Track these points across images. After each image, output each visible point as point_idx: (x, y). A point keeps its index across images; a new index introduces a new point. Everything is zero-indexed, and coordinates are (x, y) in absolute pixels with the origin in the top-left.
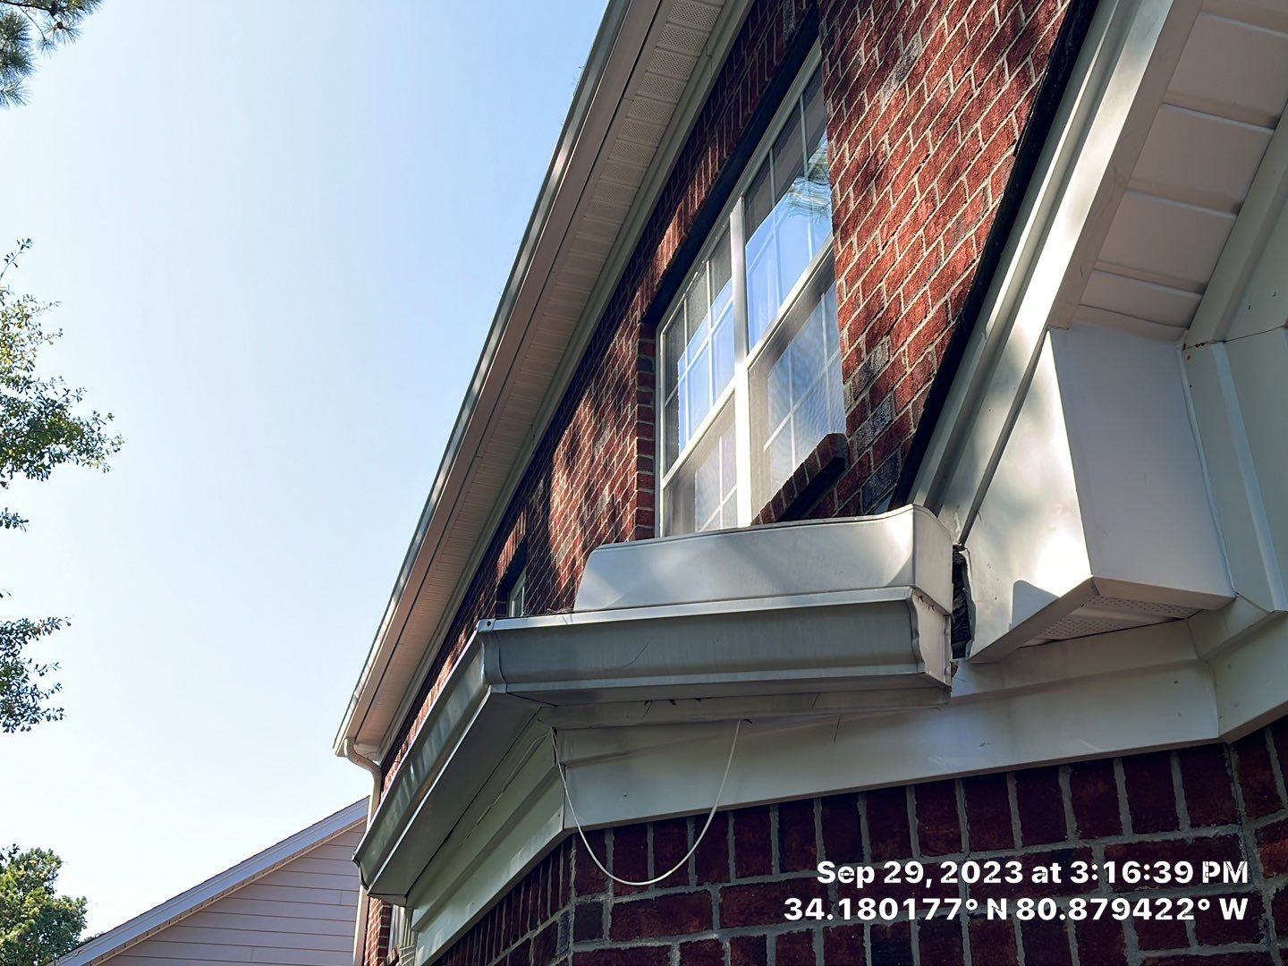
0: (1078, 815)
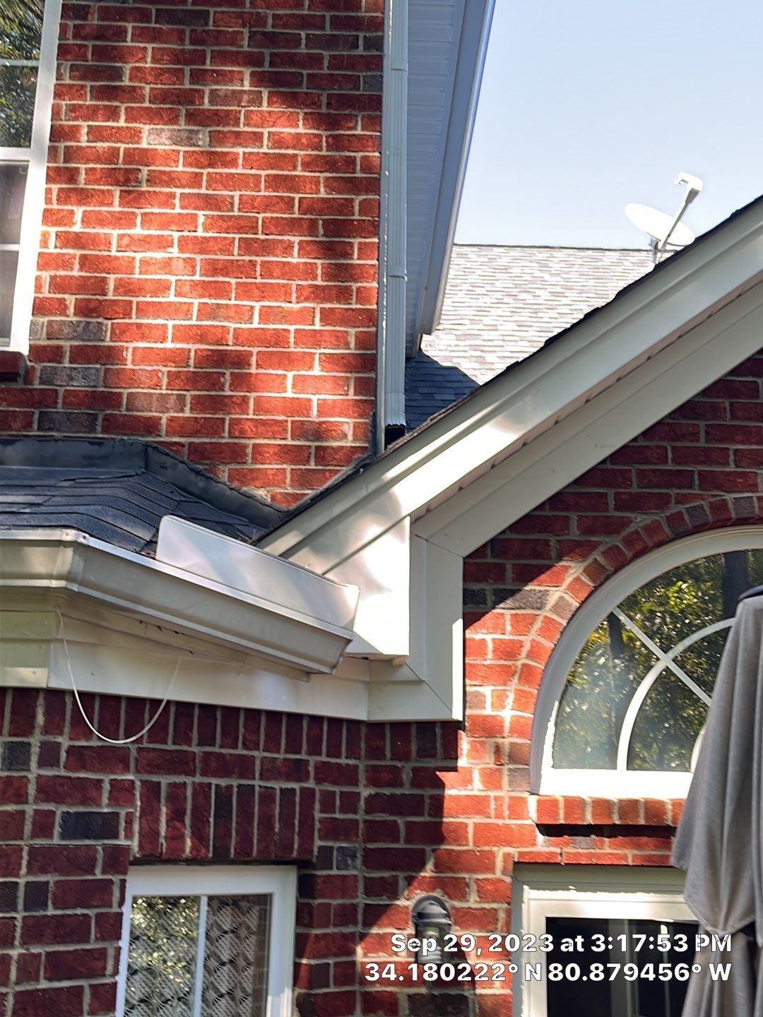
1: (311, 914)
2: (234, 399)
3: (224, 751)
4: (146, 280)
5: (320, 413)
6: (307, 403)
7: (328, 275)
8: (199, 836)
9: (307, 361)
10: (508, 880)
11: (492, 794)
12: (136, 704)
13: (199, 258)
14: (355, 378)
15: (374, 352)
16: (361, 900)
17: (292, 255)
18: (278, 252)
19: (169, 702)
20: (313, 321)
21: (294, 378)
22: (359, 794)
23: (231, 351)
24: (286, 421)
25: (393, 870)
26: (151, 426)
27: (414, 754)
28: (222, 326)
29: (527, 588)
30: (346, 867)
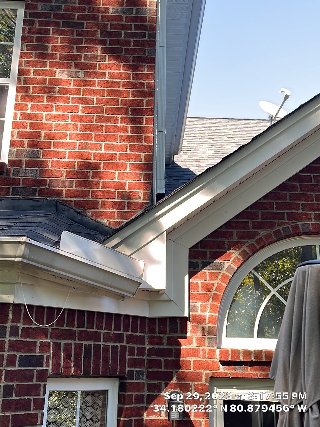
0: (123, 326)
1: (124, 398)
2: (94, 182)
3: (88, 330)
4: (57, 133)
5: (129, 188)
6: (124, 184)
7: (133, 131)
8: (77, 365)
9: (124, 166)
10: (208, 384)
11: (201, 348)
12: (51, 310)
13: (79, 124)
14: (144, 173)
15: (152, 163)
16: (146, 393)
17: (118, 123)
18: (112, 121)
19: (65, 309)
20: (127, 150)
21: (118, 174)
22: (145, 348)
23: (92, 162)
24: (115, 191)
25: (159, 380)
26: (59, 194)
27: (168, 331)
28: (89, 152)
29: (216, 261)
30: (139, 379)
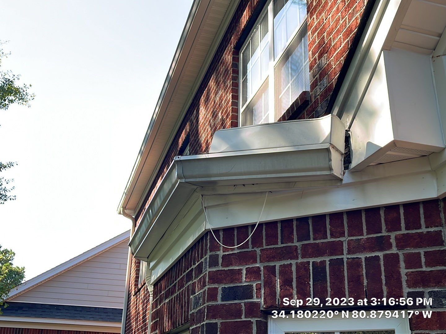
0: (386, 224)
3: (317, 242)
4: (333, 23)
8: (302, 292)
